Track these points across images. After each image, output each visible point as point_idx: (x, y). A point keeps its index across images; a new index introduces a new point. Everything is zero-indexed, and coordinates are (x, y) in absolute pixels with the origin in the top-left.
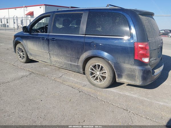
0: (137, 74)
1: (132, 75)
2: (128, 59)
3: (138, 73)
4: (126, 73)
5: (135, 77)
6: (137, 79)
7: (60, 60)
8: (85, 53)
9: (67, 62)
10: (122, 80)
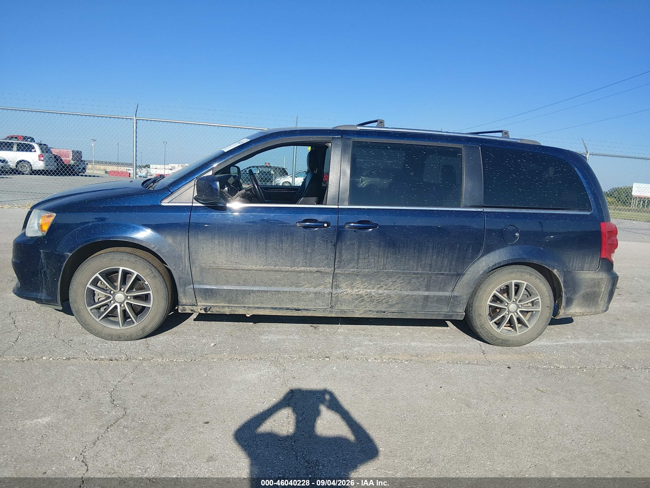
0: (603, 290)
1: (595, 292)
2: (590, 259)
3: (604, 287)
4: (582, 292)
5: (599, 295)
6: (600, 301)
7: (380, 292)
8: (484, 258)
9: (411, 293)
10: (570, 311)
